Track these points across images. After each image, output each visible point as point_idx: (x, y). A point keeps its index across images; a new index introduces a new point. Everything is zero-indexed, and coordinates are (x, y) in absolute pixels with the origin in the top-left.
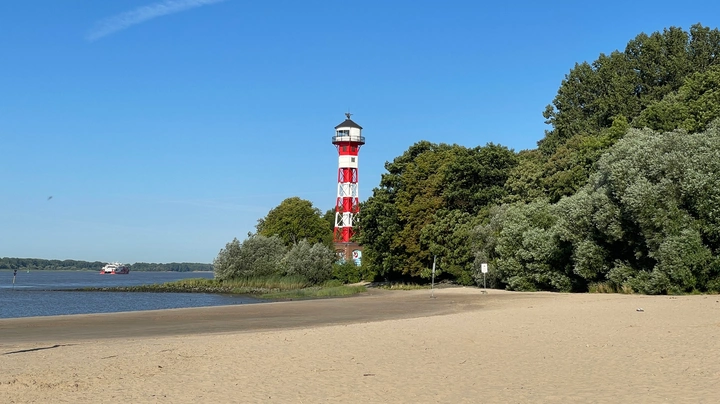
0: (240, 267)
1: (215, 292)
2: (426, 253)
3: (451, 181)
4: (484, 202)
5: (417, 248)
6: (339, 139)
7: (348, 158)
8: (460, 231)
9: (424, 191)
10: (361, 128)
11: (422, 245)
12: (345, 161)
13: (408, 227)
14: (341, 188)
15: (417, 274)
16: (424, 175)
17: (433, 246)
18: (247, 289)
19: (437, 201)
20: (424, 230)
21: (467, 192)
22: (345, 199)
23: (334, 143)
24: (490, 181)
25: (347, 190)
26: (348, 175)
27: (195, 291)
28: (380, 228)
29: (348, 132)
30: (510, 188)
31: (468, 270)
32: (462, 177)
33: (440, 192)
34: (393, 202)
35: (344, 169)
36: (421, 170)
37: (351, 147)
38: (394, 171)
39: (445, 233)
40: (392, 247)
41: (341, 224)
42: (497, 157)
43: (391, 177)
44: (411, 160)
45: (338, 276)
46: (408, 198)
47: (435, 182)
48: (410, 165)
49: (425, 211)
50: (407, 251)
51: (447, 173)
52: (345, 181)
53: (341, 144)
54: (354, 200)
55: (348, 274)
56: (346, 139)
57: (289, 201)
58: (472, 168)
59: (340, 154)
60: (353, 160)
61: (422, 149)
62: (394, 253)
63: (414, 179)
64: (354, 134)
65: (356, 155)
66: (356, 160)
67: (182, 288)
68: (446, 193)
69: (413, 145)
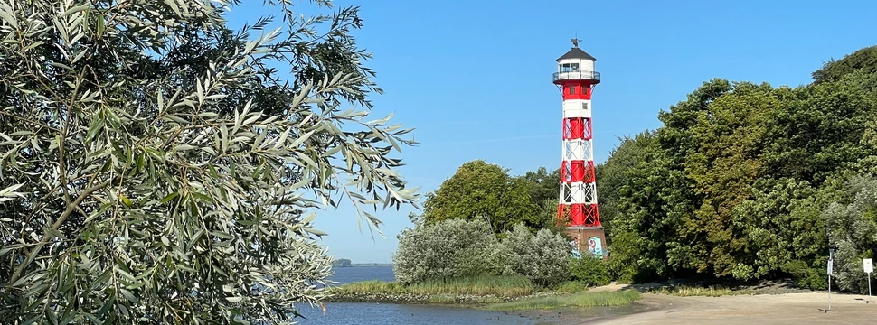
0: (432, 264)
1: (401, 301)
2: (743, 241)
3: (776, 136)
4: (830, 165)
5: (726, 235)
6: (564, 76)
7: (578, 103)
8: (801, 210)
9: (728, 151)
10: (594, 60)
11: (735, 229)
12: (574, 108)
13: (707, 205)
14: (568, 148)
15: (724, 274)
16: (726, 128)
17: (754, 233)
18: (449, 297)
19: (753, 165)
20: (741, 208)
21: (804, 151)
22: (573, 163)
23: (556, 83)
24: (836, 135)
25: (577, 151)
26: (578, 128)
27: (372, 301)
28: (664, 207)
29: (577, 65)
30: (869, 146)
31: (816, 267)
32: (793, 131)
33: (758, 152)
34: (682, 168)
35: (572, 120)
36: (722, 121)
37: (582, 88)
38: (677, 123)
39: (773, 212)
40: (682, 234)
41: (569, 200)
42: (844, 99)
43: (674, 132)
44: (703, 107)
45: (578, 275)
46: (704, 163)
47: (749, 139)
48: (701, 114)
49: (736, 181)
50: (709, 239)
51: (770, 126)
52: (573, 137)
53: (566, 84)
54: (586, 164)
55: (592, 274)
56: (574, 75)
57: (471, 167)
58: (807, 116)
59: (566, 97)
60: (585, 107)
61: (718, 90)
62: (684, 242)
63: (712, 135)
64: (586, 69)
65: (589, 99)
66: (589, 106)
67: (352, 296)
68: (770, 155)
69: (702, 86)
